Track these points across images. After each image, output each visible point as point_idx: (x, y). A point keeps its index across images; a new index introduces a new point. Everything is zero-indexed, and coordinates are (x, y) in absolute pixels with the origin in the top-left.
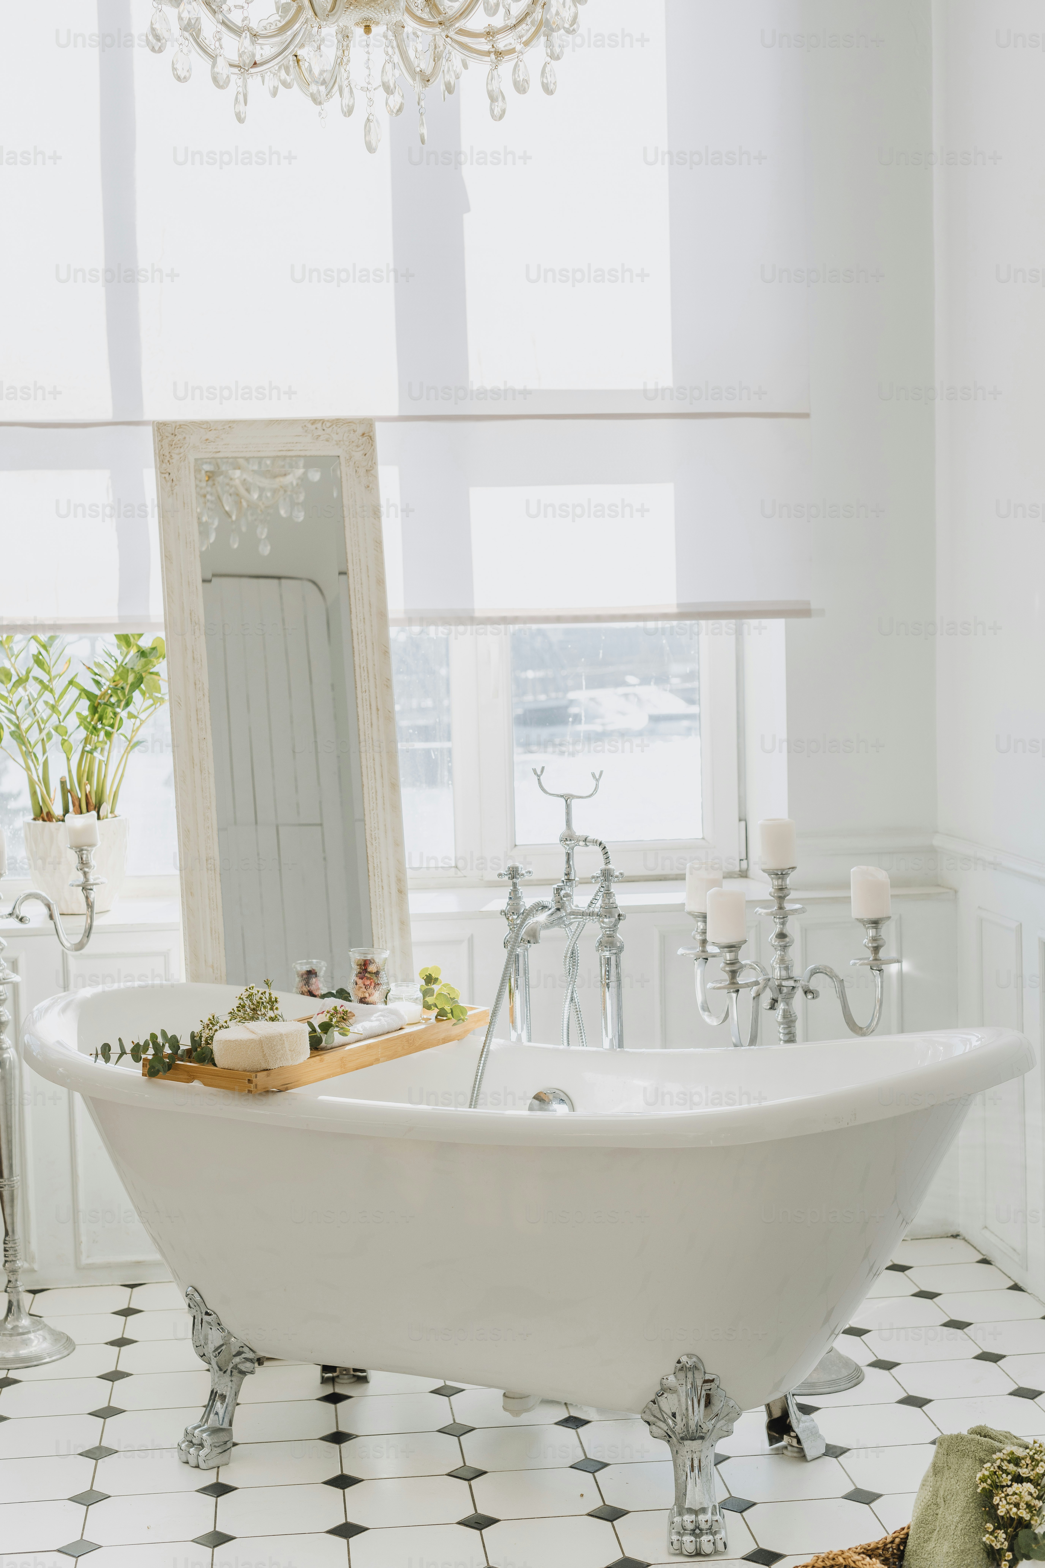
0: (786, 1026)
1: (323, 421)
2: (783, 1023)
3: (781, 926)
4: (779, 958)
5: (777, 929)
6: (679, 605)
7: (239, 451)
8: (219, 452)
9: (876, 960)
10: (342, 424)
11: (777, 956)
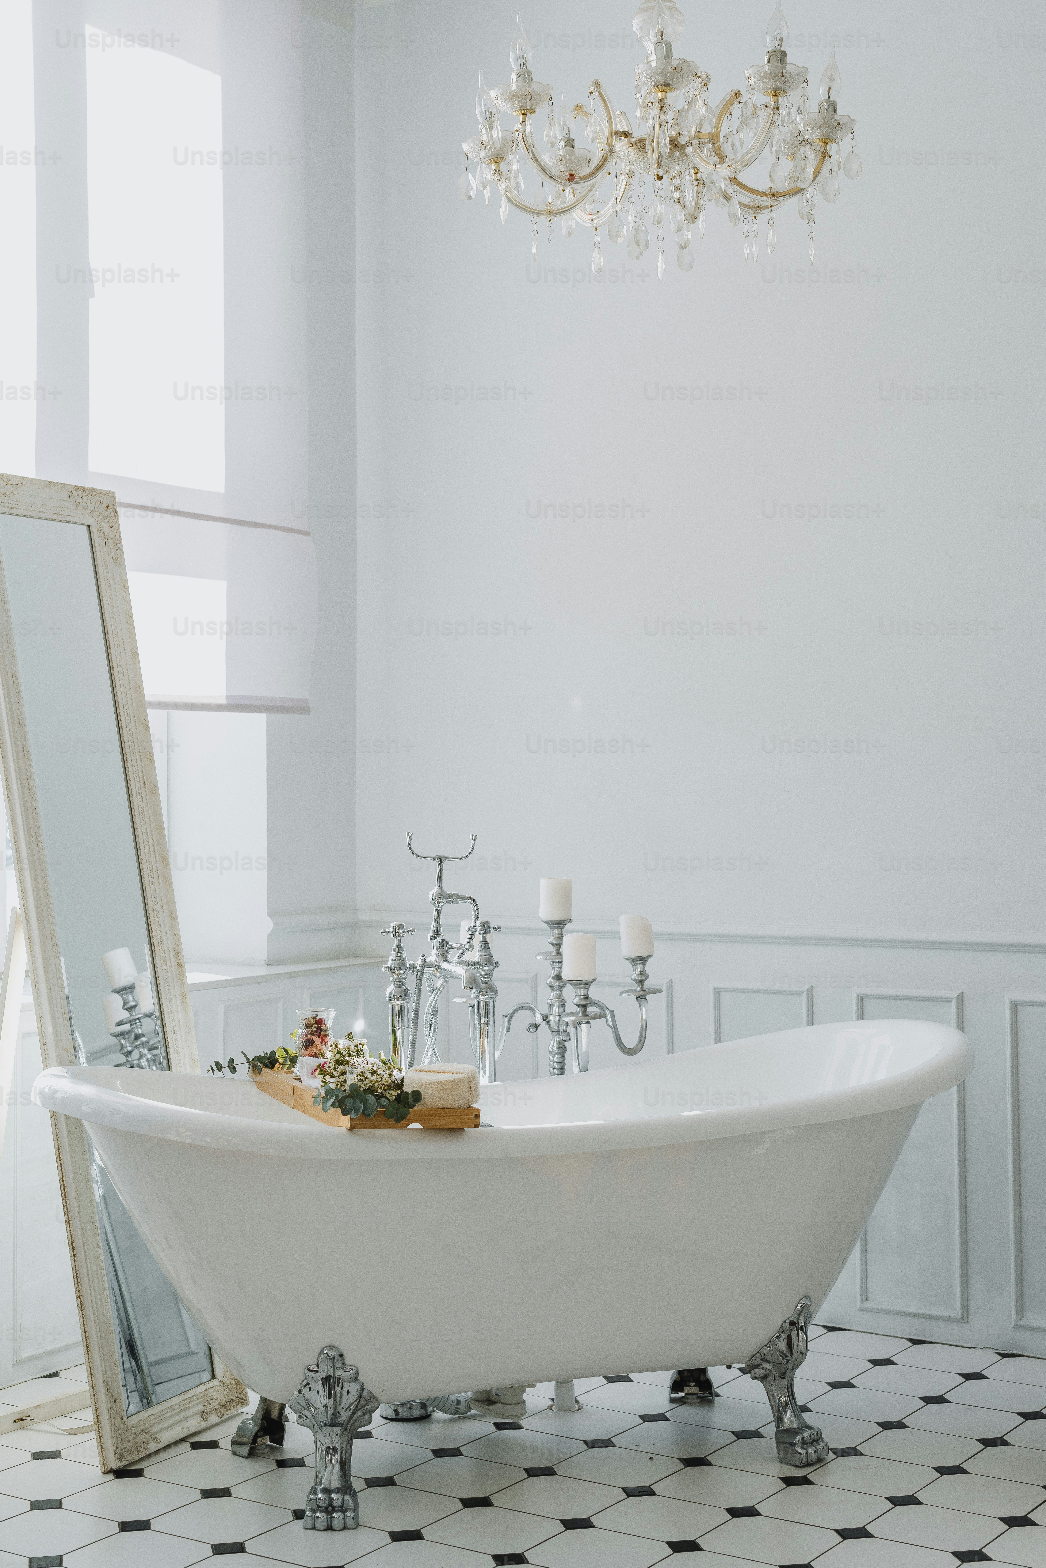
0: (560, 1056)
1: (84, 489)
2: (557, 1053)
3: (559, 969)
4: (556, 996)
5: (553, 973)
6: (228, 697)
7: (26, 510)
8: (13, 508)
9: (642, 990)
10: (95, 493)
11: (555, 995)
